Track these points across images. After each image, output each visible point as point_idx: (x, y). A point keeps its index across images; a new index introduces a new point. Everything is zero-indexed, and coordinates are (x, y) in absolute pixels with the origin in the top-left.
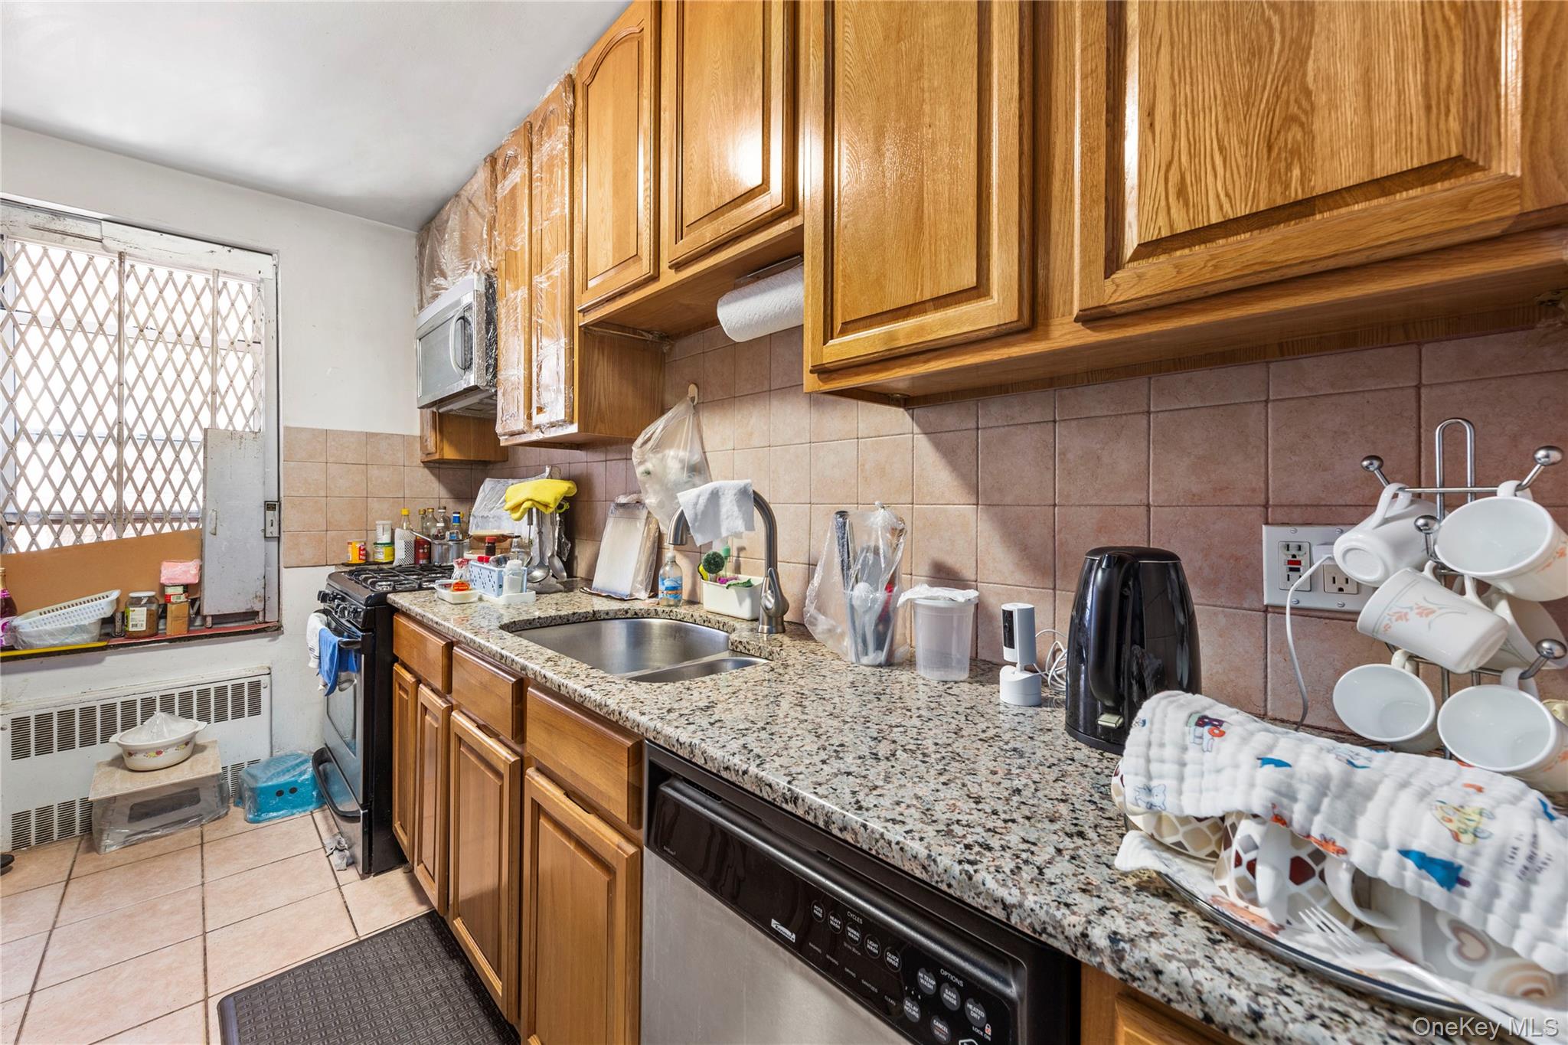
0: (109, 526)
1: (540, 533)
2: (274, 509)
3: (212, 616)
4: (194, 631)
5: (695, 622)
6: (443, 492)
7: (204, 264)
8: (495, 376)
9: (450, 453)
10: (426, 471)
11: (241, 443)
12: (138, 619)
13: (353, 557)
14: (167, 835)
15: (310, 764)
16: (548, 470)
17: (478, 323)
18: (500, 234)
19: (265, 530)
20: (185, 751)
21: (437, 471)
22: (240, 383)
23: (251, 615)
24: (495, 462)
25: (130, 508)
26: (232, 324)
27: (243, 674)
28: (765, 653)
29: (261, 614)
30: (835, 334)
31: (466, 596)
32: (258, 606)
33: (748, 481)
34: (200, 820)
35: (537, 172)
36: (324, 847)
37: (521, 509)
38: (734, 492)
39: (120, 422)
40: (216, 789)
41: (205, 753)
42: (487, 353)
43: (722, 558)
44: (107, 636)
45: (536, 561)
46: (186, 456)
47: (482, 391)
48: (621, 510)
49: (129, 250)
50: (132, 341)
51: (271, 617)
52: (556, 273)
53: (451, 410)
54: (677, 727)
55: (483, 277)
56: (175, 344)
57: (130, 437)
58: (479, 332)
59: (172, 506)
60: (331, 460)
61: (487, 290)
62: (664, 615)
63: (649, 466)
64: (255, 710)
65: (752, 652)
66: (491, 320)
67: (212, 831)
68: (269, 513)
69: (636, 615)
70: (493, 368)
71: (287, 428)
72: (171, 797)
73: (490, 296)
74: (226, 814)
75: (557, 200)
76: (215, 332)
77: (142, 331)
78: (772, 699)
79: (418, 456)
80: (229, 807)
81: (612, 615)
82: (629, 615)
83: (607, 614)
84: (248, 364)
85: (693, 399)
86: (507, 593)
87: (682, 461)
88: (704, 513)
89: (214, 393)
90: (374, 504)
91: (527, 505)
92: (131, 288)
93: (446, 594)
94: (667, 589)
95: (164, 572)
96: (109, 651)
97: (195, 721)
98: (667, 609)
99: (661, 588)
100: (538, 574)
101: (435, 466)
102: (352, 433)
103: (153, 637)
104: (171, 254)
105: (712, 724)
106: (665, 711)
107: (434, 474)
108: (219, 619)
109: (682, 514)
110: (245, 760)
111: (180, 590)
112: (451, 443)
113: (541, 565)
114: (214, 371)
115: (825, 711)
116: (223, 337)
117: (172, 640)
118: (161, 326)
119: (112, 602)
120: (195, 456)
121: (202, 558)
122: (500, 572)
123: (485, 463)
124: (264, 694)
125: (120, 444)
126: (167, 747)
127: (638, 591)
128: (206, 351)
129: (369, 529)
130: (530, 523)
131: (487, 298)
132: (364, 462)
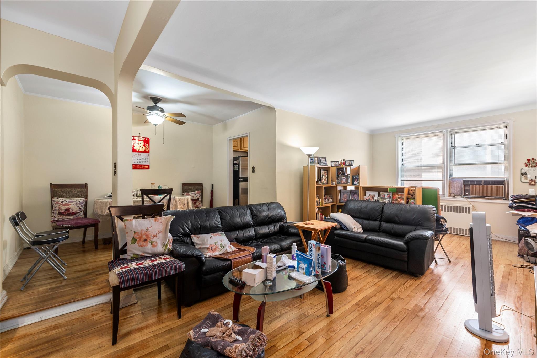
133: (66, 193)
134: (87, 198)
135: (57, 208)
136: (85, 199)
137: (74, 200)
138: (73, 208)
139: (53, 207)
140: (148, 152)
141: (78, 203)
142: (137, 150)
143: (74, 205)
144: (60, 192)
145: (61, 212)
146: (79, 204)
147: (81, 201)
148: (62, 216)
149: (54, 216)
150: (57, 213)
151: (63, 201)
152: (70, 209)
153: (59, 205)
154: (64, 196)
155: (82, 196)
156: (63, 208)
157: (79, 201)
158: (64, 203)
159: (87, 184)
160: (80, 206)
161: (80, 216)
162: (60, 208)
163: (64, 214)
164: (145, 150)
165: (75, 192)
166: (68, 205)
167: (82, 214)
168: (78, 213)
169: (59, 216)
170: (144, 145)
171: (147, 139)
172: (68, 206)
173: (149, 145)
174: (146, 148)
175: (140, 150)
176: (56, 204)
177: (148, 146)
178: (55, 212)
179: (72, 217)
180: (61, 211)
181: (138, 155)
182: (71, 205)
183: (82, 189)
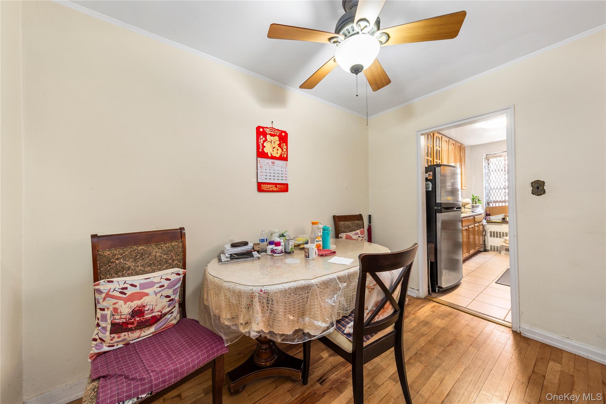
39: (505, 185)
44: (503, 221)
96: (503, 223)
119: (503, 215)
125: (505, 189)
133: (135, 260)
134: (184, 267)
135: (108, 313)
136: (181, 271)
137: (157, 276)
138: (154, 304)
139: (98, 311)
140: (286, 159)
141: (165, 287)
142: (270, 155)
143: (156, 294)
144: (118, 259)
145: (121, 321)
146: (169, 287)
147: (174, 277)
148: (123, 334)
149: (101, 339)
150: (109, 327)
151: (126, 286)
152: (146, 308)
153: (115, 301)
154: (129, 268)
155: (173, 261)
156: (126, 309)
157: (167, 279)
158: (131, 291)
159: (183, 229)
160: (170, 292)
161: (172, 320)
162: (116, 310)
163: (130, 326)
164: (281, 155)
165: (158, 254)
166: (141, 296)
167: (175, 314)
168: (165, 314)
169: (112, 335)
170: (279, 145)
171: (283, 134)
172: (140, 298)
173: (287, 145)
174: (283, 150)
175: (274, 155)
176: (104, 299)
177: (286, 147)
178: (103, 324)
179: (152, 329)
180: (121, 318)
181: (271, 164)
182: (147, 295)
183: (173, 244)
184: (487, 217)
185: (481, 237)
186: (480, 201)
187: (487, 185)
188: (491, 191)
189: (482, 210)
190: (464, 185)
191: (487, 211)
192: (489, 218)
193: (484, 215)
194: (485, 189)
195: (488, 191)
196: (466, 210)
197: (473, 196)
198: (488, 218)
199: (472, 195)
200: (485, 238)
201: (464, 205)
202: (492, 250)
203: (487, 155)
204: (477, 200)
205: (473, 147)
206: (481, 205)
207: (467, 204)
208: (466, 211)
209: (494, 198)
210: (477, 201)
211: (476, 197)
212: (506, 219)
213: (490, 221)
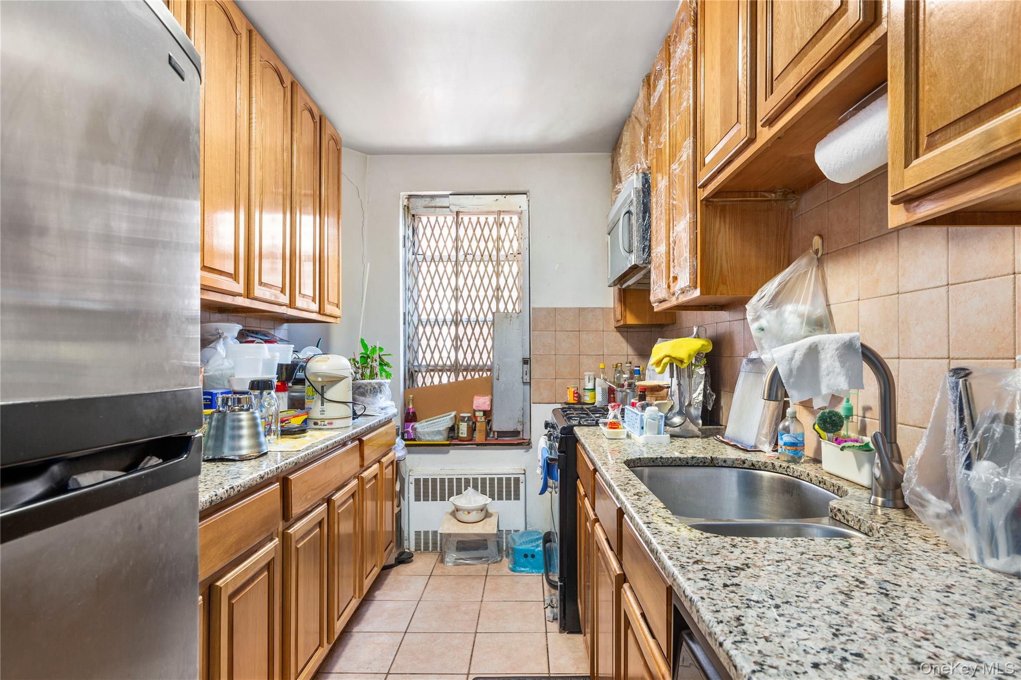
0: (453, 373)
1: (679, 385)
2: (527, 364)
3: (498, 432)
4: (490, 440)
5: (811, 481)
6: (630, 351)
7: (493, 209)
8: (649, 255)
9: (631, 320)
10: (618, 334)
11: (511, 320)
12: (463, 429)
13: (570, 399)
14: (472, 565)
15: (541, 541)
16: (695, 330)
17: (637, 214)
18: (652, 137)
19: (523, 378)
20: (482, 514)
21: (625, 334)
22: (510, 281)
23: (516, 433)
24: (668, 325)
25: (461, 363)
26: (507, 244)
27: (511, 471)
28: (864, 528)
29: (521, 433)
30: (921, 151)
31: (617, 434)
32: (520, 428)
33: (856, 334)
34: (488, 561)
35: (673, 76)
36: (544, 601)
37: (662, 365)
38: (835, 346)
39: (457, 312)
40: (496, 543)
41: (491, 518)
42: (644, 237)
43: (840, 417)
44: (452, 438)
45: (677, 409)
46: (485, 330)
47: (642, 269)
48: (750, 366)
49: (461, 210)
50: (462, 263)
51: (526, 437)
52: (684, 158)
53: (629, 286)
54: (689, 579)
55: (641, 175)
56: (480, 261)
57: (461, 320)
58: (637, 221)
59: (479, 362)
60: (557, 329)
61: (644, 186)
62: (780, 470)
63: (763, 322)
64: (517, 497)
65: (851, 524)
66: (646, 209)
67: (493, 569)
68: (525, 366)
69: (753, 466)
70: (647, 249)
71: (534, 309)
72: (474, 542)
73: (646, 190)
74: (501, 560)
75: (685, 95)
76: (498, 250)
77: (466, 256)
78: (817, 578)
79: (613, 324)
80: (502, 557)
81: (729, 463)
82: (746, 466)
83: (725, 461)
84: (515, 269)
85: (817, 252)
86: (648, 434)
87: (801, 316)
88: (800, 369)
89: (498, 290)
90: (584, 360)
91: (666, 360)
92: (462, 231)
93: (605, 430)
94: (785, 444)
95: (475, 402)
96: (451, 447)
97: (487, 497)
98: (785, 465)
99: (780, 443)
100: (677, 420)
101: (624, 329)
102: (570, 309)
103: (469, 442)
104: (478, 207)
105: (725, 586)
106: (691, 561)
107: (623, 337)
108: (502, 434)
109: (776, 370)
110: (512, 528)
111: (481, 414)
112: (632, 312)
113: (680, 413)
114: (498, 275)
115: (875, 609)
116: (502, 253)
117: (478, 445)
118: (474, 252)
119: (452, 418)
120: (489, 331)
121: (492, 395)
122: (642, 416)
123: (661, 326)
124: (522, 486)
125: (457, 325)
126: (473, 510)
127: (763, 443)
128: (494, 263)
129: (581, 379)
130: (672, 376)
131: (644, 192)
132: (578, 330)
184: (408, 427)
185: (388, 504)
186: (385, 365)
187: (411, 306)
188: (421, 329)
189: (393, 403)
190: (333, 298)
191: (409, 404)
192: (414, 429)
193: (397, 422)
194: (404, 323)
195: (411, 330)
196: (332, 410)
197: (365, 346)
198: (410, 429)
199: (362, 340)
200: (399, 505)
201: (322, 387)
202: (420, 550)
203: (412, 200)
204: (378, 360)
205: (370, 152)
206: (389, 381)
207: (335, 380)
208: (328, 415)
209: (428, 355)
210: (377, 369)
211: (374, 349)
212: (458, 428)
213: (414, 440)
